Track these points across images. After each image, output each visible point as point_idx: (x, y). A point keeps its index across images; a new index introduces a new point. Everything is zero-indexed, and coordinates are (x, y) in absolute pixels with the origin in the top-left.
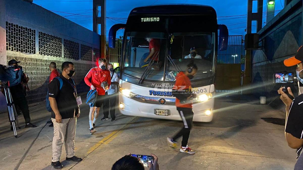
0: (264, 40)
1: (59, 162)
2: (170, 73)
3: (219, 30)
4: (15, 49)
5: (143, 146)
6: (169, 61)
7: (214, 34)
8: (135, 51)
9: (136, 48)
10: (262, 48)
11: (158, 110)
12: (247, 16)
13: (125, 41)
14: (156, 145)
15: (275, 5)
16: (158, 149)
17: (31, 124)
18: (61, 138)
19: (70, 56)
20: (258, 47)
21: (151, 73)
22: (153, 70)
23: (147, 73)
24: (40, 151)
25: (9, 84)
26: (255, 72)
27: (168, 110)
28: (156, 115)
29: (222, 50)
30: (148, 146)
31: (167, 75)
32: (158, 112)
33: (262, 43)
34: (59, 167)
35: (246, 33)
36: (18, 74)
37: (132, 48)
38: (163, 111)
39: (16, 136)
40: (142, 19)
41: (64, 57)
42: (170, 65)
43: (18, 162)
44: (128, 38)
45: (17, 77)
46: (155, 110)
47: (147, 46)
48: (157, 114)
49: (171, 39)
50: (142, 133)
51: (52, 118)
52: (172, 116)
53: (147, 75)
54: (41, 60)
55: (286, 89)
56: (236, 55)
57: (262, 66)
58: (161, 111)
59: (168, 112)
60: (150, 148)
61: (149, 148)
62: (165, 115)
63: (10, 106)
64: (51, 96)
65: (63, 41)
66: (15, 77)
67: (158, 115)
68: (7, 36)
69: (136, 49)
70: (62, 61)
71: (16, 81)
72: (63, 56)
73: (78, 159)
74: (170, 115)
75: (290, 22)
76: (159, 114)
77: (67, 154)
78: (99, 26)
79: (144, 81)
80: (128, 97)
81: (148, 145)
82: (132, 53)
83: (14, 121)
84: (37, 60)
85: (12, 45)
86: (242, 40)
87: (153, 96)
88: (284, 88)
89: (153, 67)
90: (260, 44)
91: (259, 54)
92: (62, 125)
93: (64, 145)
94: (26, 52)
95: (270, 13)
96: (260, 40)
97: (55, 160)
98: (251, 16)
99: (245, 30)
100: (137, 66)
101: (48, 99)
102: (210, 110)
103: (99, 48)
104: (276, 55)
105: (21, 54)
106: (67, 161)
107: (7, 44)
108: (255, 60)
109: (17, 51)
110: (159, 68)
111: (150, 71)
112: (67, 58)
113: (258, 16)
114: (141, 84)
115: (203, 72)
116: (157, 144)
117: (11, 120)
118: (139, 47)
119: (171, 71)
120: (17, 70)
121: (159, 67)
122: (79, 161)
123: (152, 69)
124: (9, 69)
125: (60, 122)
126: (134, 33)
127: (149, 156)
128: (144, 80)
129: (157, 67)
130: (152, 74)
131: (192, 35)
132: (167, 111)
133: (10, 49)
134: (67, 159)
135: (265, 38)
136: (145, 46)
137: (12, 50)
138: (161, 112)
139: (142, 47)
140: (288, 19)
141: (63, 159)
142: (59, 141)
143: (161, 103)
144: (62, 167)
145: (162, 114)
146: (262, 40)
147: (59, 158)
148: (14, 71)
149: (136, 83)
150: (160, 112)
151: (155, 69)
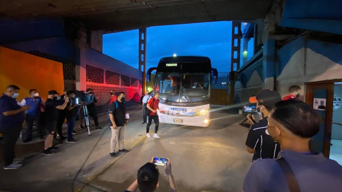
0: (241, 76)
1: (114, 153)
2: (183, 97)
3: (212, 72)
4: (91, 81)
5: (166, 142)
6: (182, 90)
7: (209, 74)
8: (163, 83)
10: (239, 80)
11: (176, 119)
12: (231, 61)
13: (157, 77)
15: (248, 54)
16: (175, 144)
17: (99, 127)
18: (116, 138)
20: (237, 80)
24: (104, 145)
25: (86, 103)
26: (235, 94)
27: (182, 119)
29: (214, 84)
31: (181, 98)
33: (240, 77)
34: (114, 156)
35: (230, 71)
36: (92, 97)
37: (161, 81)
39: (90, 135)
40: (167, 64)
42: (183, 92)
43: (89, 152)
44: (159, 75)
45: (91, 99)
46: (174, 119)
48: (175, 122)
49: (183, 77)
51: (111, 126)
53: (169, 98)
54: (107, 87)
55: (251, 116)
56: (225, 83)
57: (240, 91)
58: (178, 120)
61: (170, 143)
62: (180, 122)
63: (87, 117)
64: (111, 113)
65: (120, 75)
66: (90, 99)
68: (86, 73)
69: (163, 82)
70: (120, 87)
71: (90, 102)
72: (120, 84)
73: (126, 150)
74: (183, 122)
75: (256, 66)
77: (119, 148)
78: (142, 66)
81: (169, 141)
82: (161, 84)
83: (89, 126)
84: (104, 87)
85: (90, 78)
86: (228, 75)
87: (172, 111)
88: (250, 115)
89: (173, 93)
90: (239, 78)
91: (238, 84)
92: (116, 130)
93: (118, 142)
94: (98, 83)
95: (245, 59)
96: (238, 75)
97: (112, 152)
98: (233, 61)
99: (230, 69)
100: (164, 92)
101: (108, 114)
102: (208, 119)
103: (142, 79)
104: (248, 85)
105: (95, 83)
106: (119, 152)
107: (86, 78)
108: (236, 87)
109: (92, 82)
111: (171, 95)
112: (123, 86)
113: (238, 61)
114: (165, 103)
115: (203, 97)
116: (175, 141)
117: (87, 125)
118: (165, 81)
119: (183, 96)
120: (91, 95)
122: (126, 152)
123: (173, 94)
124: (86, 94)
125: (116, 129)
126: (162, 73)
127: (165, 159)
128: (167, 101)
129: (175, 93)
130: (172, 97)
133: (88, 81)
134: (120, 151)
135: (242, 74)
137: (90, 81)
139: (167, 81)
140: (255, 63)
141: (117, 150)
142: (114, 140)
143: (178, 115)
144: (116, 156)
145: (178, 122)
146: (240, 75)
147: (114, 151)
148: (90, 96)
149: (163, 103)
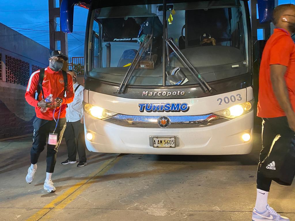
5: (137, 209)
8: (109, 47)
9: (111, 43)
11: (157, 138)
14: (161, 204)
16: (169, 214)
19: (16, 80)
21: (140, 74)
22: (143, 68)
23: (133, 75)
27: (175, 137)
28: (154, 147)
30: (146, 209)
32: (157, 142)
38: (167, 139)
41: (6, 81)
46: (151, 139)
47: (127, 39)
48: (155, 145)
50: (130, 183)
52: (183, 148)
53: (132, 78)
59: (175, 141)
60: (151, 213)
61: (149, 212)
62: (171, 147)
67: (157, 147)
70: (4, 86)
74: (178, 146)
76: (159, 145)
79: (129, 89)
80: (101, 119)
81: (145, 207)
87: (145, 113)
89: (143, 64)
102: (249, 132)
110: (153, 64)
111: (138, 70)
112: (11, 82)
114: (122, 94)
115: (233, 66)
116: (163, 203)
118: (115, 41)
121: (153, 62)
128: (127, 87)
130: (140, 76)
131: (204, 9)
132: (173, 139)
136: (125, 39)
138: (163, 142)
139: (120, 41)
143: (162, 126)
145: (164, 145)
149: (114, 93)
150: (161, 142)
151: (147, 66)
